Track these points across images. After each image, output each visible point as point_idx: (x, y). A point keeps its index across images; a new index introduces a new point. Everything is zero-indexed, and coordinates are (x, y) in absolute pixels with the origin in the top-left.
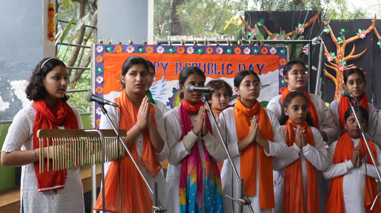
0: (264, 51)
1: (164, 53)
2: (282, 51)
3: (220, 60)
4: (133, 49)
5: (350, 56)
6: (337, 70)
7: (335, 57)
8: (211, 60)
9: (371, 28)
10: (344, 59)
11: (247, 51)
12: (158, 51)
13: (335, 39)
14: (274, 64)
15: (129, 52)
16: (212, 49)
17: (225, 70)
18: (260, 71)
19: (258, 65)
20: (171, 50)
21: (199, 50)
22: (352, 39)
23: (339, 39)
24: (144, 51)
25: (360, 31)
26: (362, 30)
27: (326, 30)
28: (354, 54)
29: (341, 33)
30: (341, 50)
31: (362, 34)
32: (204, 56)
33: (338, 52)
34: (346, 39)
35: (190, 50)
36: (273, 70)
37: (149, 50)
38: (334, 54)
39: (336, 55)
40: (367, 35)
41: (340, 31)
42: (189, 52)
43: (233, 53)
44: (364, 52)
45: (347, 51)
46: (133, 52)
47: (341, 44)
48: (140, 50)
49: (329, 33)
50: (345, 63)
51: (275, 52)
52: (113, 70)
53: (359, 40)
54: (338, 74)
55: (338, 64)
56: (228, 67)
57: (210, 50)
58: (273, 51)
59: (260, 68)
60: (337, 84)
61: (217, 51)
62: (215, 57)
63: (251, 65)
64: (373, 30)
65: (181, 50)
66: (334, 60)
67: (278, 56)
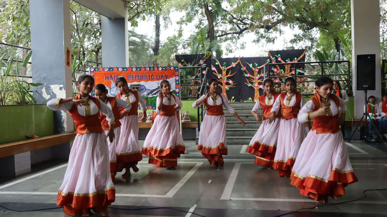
0: (168, 68)
1: (122, 71)
2: (176, 68)
3: (148, 73)
4: (107, 69)
5: (229, 75)
6: (223, 82)
7: (221, 76)
8: (144, 73)
9: (238, 61)
10: (226, 77)
11: (160, 69)
12: (119, 70)
13: (221, 68)
14: (173, 74)
15: (106, 70)
16: (144, 68)
17: (150, 78)
18: (166, 78)
19: (165, 75)
20: (125, 69)
21: (138, 69)
22: (229, 67)
23: (223, 67)
24: (113, 70)
25: (233, 63)
26: (234, 63)
27: (217, 64)
28: (230, 75)
29: (224, 65)
30: (224, 73)
31: (234, 65)
32: (141, 72)
33: (223, 73)
34: (226, 67)
35: (134, 69)
36: (172, 77)
37: (115, 69)
38: (221, 75)
39: (222, 75)
40: (236, 65)
41: (223, 64)
42: (133, 70)
43: (154, 70)
44: (235, 73)
45: (227, 73)
46: (108, 71)
47: (224, 70)
48: (111, 69)
49: (219, 65)
50: (226, 79)
51: (173, 69)
52: (99, 79)
53: (232, 68)
54: (223, 84)
55: (223, 80)
56: (151, 76)
57: (143, 69)
58: (172, 69)
59: (166, 76)
60: (223, 89)
61: (146, 69)
62: (145, 72)
63: (162, 75)
64: (239, 63)
65: (130, 69)
66: (221, 77)
67: (175, 71)
